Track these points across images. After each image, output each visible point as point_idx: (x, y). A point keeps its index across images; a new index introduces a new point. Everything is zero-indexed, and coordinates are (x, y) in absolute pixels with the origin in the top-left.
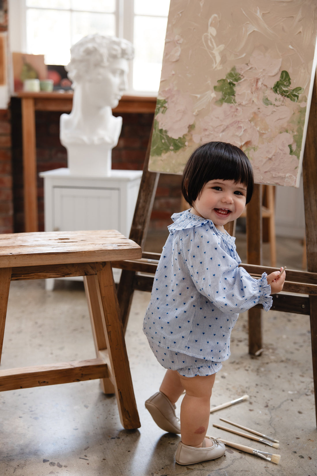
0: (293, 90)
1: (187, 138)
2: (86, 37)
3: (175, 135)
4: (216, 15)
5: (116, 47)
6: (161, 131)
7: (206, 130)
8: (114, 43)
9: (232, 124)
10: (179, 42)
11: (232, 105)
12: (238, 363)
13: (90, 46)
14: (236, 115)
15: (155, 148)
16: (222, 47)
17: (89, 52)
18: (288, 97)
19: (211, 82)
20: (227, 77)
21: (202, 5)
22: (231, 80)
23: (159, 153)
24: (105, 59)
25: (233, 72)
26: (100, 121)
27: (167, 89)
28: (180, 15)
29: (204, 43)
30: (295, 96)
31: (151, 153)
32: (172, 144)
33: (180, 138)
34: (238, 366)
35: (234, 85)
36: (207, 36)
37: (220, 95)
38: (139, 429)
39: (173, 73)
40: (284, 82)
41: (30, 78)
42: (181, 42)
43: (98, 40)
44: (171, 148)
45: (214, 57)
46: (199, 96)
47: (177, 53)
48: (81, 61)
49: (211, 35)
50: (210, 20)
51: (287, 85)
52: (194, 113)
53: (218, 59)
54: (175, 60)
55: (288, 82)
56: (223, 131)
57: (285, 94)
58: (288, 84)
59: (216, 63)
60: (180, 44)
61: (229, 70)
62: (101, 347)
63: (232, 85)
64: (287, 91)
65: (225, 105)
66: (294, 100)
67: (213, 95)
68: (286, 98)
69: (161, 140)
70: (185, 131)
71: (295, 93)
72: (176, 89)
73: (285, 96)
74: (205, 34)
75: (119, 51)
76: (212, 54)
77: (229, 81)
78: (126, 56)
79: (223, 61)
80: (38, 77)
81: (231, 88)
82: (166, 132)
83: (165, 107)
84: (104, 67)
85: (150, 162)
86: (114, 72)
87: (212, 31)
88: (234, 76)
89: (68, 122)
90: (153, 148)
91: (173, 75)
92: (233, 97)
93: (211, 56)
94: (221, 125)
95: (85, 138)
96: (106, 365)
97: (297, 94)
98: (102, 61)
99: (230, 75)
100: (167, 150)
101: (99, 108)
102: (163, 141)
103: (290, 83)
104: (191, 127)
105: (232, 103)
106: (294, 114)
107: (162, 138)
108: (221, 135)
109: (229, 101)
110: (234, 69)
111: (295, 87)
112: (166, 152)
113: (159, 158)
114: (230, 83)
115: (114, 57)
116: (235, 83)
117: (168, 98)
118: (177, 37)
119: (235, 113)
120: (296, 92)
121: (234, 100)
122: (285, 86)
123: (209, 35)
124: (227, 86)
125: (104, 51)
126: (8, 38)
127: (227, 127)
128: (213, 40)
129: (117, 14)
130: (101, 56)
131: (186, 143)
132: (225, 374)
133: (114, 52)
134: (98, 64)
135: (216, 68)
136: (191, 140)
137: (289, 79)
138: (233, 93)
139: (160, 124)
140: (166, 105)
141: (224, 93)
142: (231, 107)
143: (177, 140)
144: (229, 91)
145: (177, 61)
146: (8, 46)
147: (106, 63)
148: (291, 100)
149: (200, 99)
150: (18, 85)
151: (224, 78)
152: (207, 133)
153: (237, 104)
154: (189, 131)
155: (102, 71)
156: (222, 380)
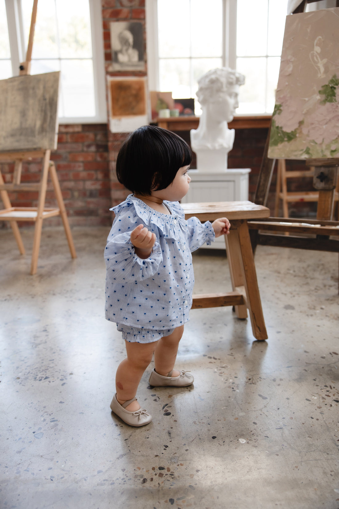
1: (298, 131)
2: (210, 71)
3: (288, 130)
4: (320, 37)
5: (232, 76)
6: (277, 127)
7: (312, 124)
8: (231, 73)
9: (333, 118)
10: (291, 60)
11: (333, 103)
12: (331, 300)
13: (213, 77)
14: (336, 111)
15: (273, 140)
16: (325, 60)
17: (212, 82)
19: (316, 88)
20: (329, 83)
21: (309, 30)
22: (333, 85)
23: (276, 143)
24: (224, 86)
25: (334, 79)
26: (219, 132)
27: (282, 96)
28: (292, 40)
29: (311, 59)
31: (270, 144)
32: (286, 136)
33: (292, 132)
34: (332, 302)
35: (335, 88)
36: (313, 53)
37: (324, 97)
38: (267, 340)
39: (287, 83)
41: (162, 108)
42: (292, 60)
43: (219, 73)
44: (286, 139)
45: (319, 69)
46: (307, 99)
47: (290, 69)
48: (206, 89)
49: (317, 52)
50: (316, 42)
52: (304, 112)
53: (322, 70)
54: (287, 74)
56: (326, 123)
59: (320, 73)
60: (292, 62)
61: (330, 77)
62: (236, 285)
63: (333, 89)
65: (328, 104)
67: (318, 97)
69: (278, 134)
70: (296, 126)
72: (289, 95)
74: (312, 52)
75: (235, 79)
76: (318, 67)
77: (331, 86)
78: (239, 83)
79: (326, 71)
80: (168, 107)
81: (333, 91)
82: (281, 128)
83: (280, 110)
84: (223, 92)
85: (269, 151)
86: (230, 95)
87: (318, 49)
88: (334, 82)
89: (196, 135)
90: (271, 141)
91: (287, 85)
92: (334, 97)
93: (316, 68)
94: (325, 119)
95: (209, 145)
96: (242, 296)
98: (222, 87)
99: (332, 81)
100: (282, 141)
101: (219, 123)
102: (279, 135)
104: (301, 123)
105: (334, 102)
107: (278, 133)
108: (324, 127)
109: (331, 101)
110: (335, 76)
112: (282, 143)
113: (276, 148)
114: (332, 87)
115: (231, 84)
116: (336, 86)
117: (282, 103)
118: (289, 57)
119: (336, 110)
121: (335, 100)
123: (315, 53)
124: (329, 90)
125: (223, 80)
126: (147, 81)
127: (330, 120)
128: (318, 56)
129: (223, 58)
130: (222, 83)
131: (297, 135)
132: (323, 307)
133: (231, 80)
134: (219, 90)
135: (320, 77)
136: (301, 132)
138: (334, 95)
139: (277, 122)
140: (282, 108)
141: (327, 95)
142: (333, 105)
143: (290, 133)
144: (331, 93)
145: (290, 75)
146: (148, 86)
147: (225, 89)
149: (308, 101)
150: (155, 114)
151: (327, 84)
152: (313, 126)
153: (337, 103)
154: (300, 126)
155: (222, 95)
156: (321, 310)
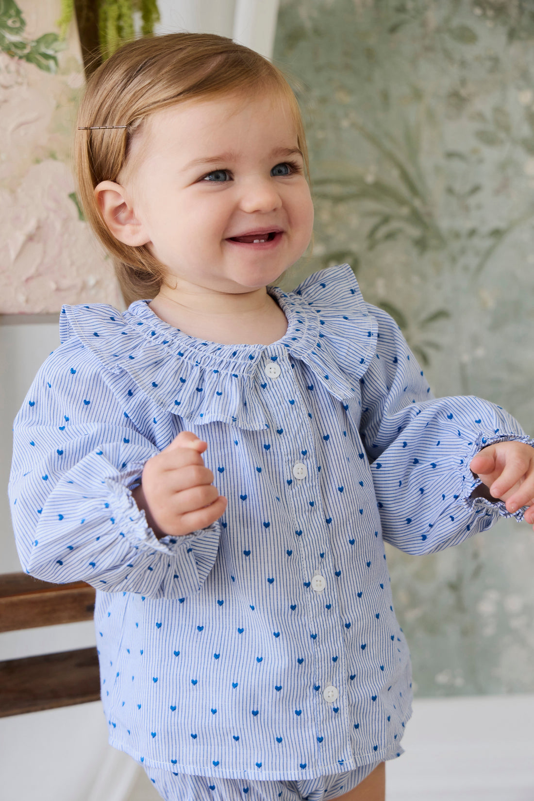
0: (38, 41)
18: (28, 58)
30: (47, 57)
40: (4, 19)
51: (16, 28)
55: (16, 19)
57: (19, 52)
58: (18, 25)
64: (21, 46)
66: (48, 69)
68: (23, 63)
71: (43, 49)
73: (21, 58)
97: (50, 52)
103: (23, 23)
106: (58, 106)
111: (39, 34)
120: (47, 47)
122: (11, 30)
137: (18, 12)
148: (40, 66)
